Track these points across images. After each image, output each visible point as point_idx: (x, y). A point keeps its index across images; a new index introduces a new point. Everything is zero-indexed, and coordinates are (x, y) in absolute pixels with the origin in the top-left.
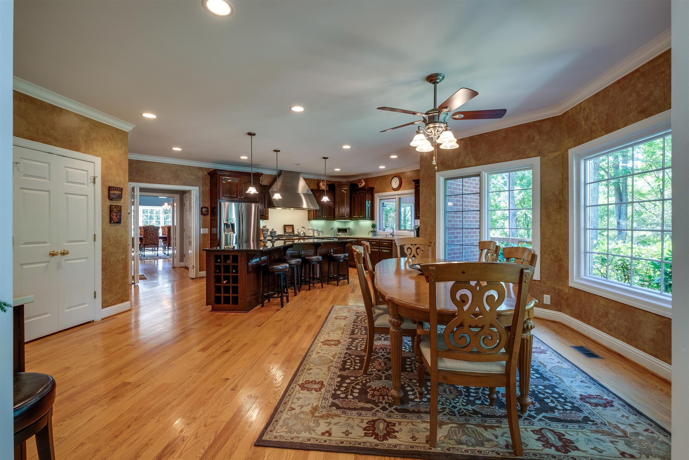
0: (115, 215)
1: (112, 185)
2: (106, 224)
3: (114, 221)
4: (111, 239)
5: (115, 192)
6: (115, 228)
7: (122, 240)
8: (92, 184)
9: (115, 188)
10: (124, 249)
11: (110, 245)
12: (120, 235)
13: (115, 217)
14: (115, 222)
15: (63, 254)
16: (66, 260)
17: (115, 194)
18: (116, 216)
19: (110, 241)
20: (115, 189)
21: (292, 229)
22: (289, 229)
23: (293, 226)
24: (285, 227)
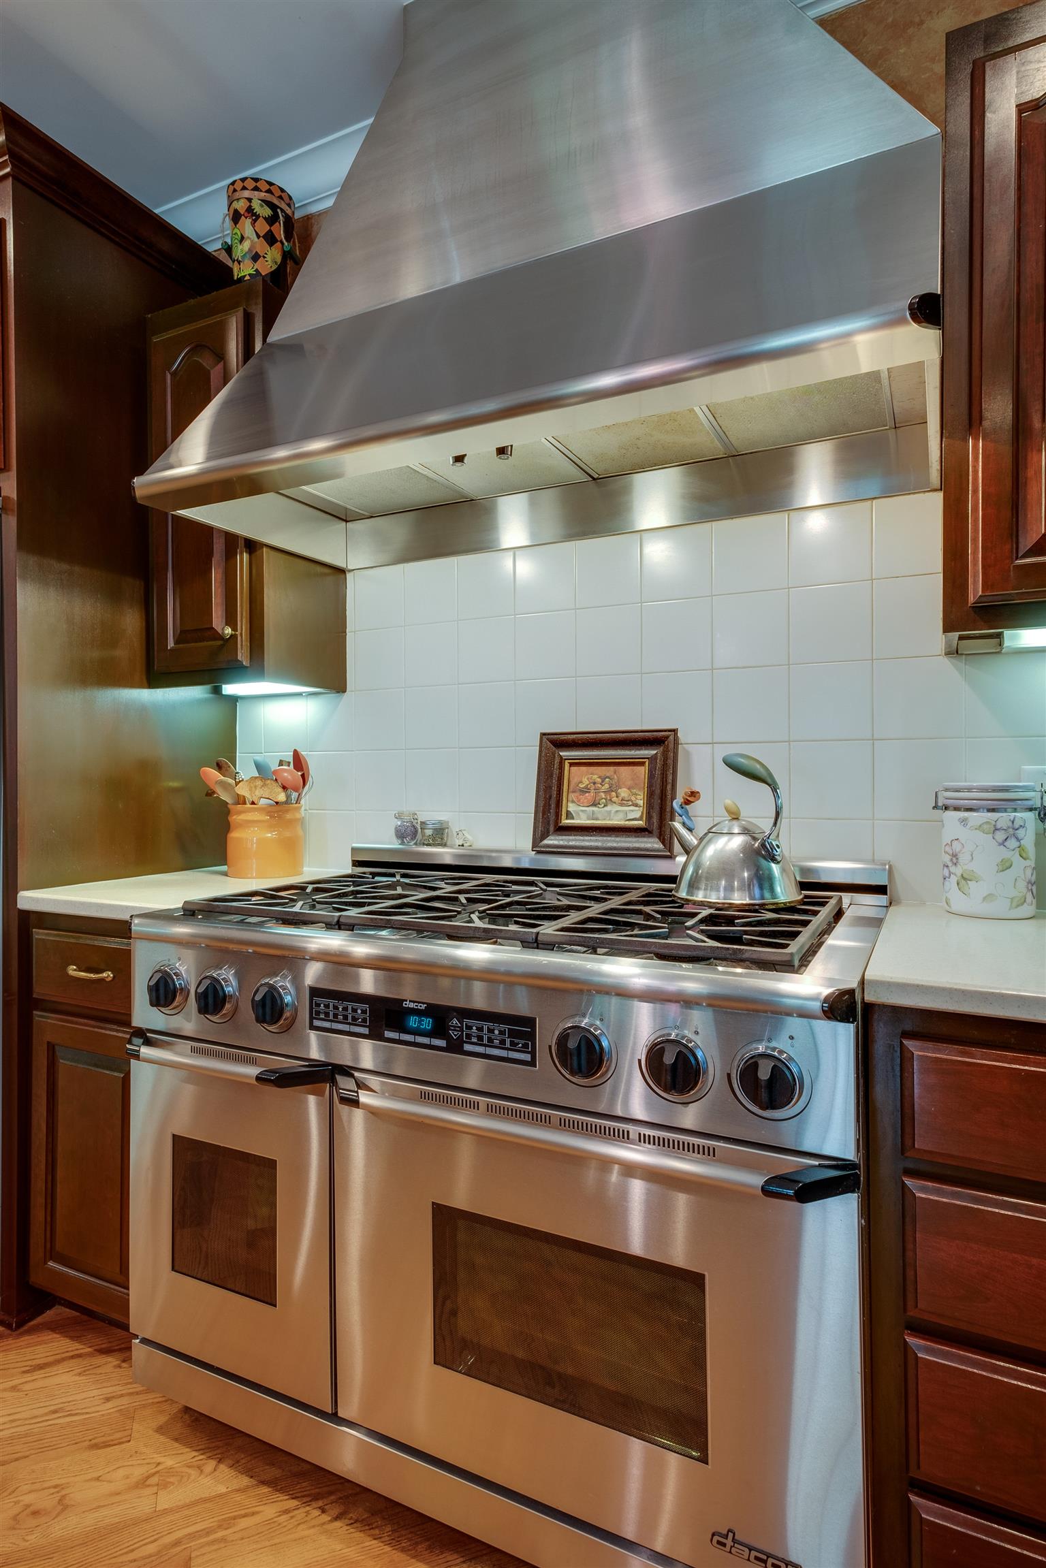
21: (650, 795)
22: (610, 790)
23: (671, 746)
24: (561, 757)
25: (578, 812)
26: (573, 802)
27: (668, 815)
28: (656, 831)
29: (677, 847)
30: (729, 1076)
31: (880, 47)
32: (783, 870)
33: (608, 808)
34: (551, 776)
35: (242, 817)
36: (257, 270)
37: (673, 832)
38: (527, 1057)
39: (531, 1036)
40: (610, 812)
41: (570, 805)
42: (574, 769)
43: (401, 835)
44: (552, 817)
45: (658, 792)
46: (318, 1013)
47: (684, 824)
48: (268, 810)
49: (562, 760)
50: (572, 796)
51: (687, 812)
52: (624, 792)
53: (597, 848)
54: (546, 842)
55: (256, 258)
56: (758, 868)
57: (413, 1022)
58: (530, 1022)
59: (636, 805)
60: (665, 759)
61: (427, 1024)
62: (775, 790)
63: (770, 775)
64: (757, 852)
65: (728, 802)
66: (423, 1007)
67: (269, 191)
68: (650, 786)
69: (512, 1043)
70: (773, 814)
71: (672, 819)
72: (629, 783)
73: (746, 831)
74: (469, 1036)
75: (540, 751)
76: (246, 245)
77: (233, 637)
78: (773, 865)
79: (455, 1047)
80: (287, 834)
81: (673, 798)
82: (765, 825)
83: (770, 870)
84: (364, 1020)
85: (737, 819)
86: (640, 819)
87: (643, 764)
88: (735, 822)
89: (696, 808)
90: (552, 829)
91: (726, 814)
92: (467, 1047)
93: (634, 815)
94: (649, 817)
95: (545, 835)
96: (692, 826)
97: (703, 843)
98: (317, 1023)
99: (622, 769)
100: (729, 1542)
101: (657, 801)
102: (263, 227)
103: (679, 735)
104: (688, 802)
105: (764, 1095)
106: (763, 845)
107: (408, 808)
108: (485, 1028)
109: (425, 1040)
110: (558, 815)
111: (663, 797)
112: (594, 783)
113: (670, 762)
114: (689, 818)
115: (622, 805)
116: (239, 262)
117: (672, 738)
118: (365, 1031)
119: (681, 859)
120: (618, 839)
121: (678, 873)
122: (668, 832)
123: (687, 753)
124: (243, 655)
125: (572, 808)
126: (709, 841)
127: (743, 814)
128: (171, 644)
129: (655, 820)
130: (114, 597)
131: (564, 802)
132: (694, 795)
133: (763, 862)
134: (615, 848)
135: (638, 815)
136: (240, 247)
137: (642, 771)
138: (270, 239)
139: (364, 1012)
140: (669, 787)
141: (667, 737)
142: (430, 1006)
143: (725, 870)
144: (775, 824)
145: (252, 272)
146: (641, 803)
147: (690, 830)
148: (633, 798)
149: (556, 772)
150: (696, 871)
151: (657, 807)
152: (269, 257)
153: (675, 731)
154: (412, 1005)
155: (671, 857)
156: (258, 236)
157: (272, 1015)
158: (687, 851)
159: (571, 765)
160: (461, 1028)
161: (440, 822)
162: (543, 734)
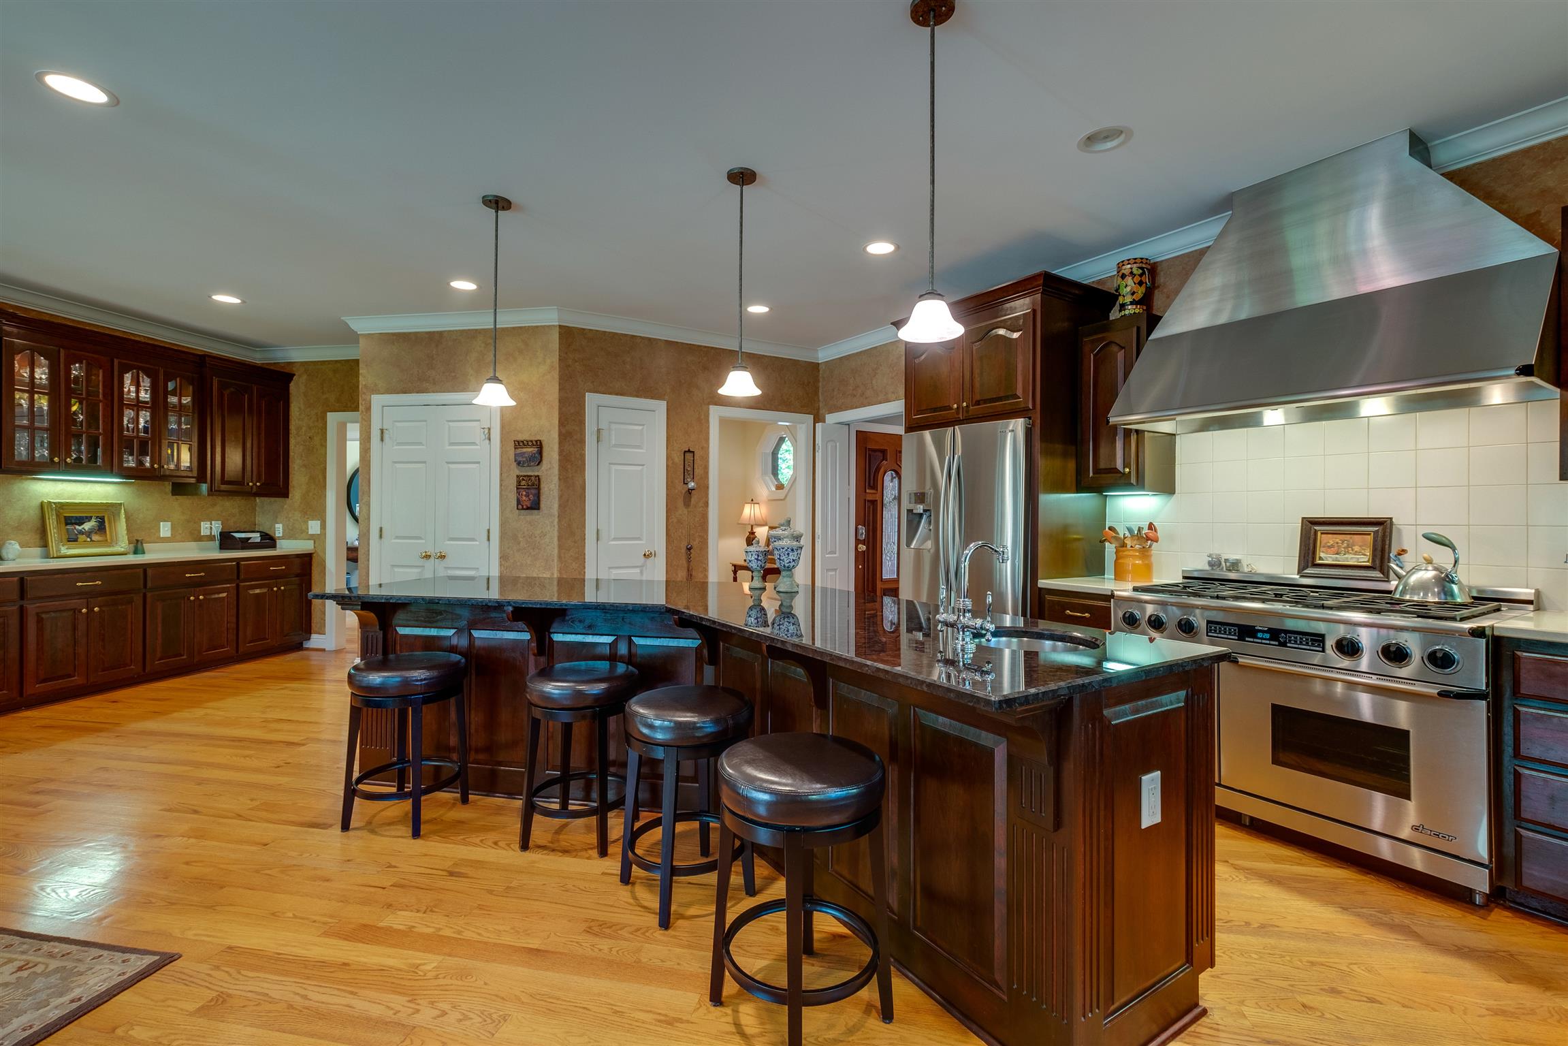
0: (524, 493)
1: (520, 437)
2: (512, 511)
3: (523, 506)
4: (521, 539)
5: (525, 450)
6: (529, 518)
7: (543, 541)
8: (487, 441)
9: (523, 442)
10: (547, 561)
11: (518, 550)
12: (538, 532)
13: (524, 498)
14: (525, 507)
15: (442, 557)
16: (445, 568)
17: (524, 453)
18: (525, 496)
19: (519, 543)
20: (521, 444)
21: (1374, 550)
22: (1348, 546)
23: (1389, 526)
24: (1315, 530)
25: (1325, 557)
26: (1323, 552)
27: (1386, 561)
28: (1378, 568)
29: (1392, 574)
30: (1422, 658)
31: (1534, 171)
32: (1460, 589)
33: (1346, 556)
34: (1309, 539)
35: (1126, 553)
36: (1134, 299)
37: (1389, 567)
38: (1321, 649)
39: (1323, 641)
40: (1347, 558)
41: (1321, 553)
42: (1323, 535)
43: (1210, 564)
44: (1310, 559)
45: (1379, 548)
46: (1211, 630)
47: (1397, 565)
48: (1139, 551)
49: (1316, 532)
50: (1322, 549)
51: (1399, 559)
52: (1356, 548)
53: (1340, 575)
54: (1306, 571)
55: (1133, 294)
56: (1444, 587)
57: (1260, 635)
58: (1323, 636)
59: (1365, 555)
60: (1384, 532)
61: (1268, 636)
62: (1454, 549)
63: (1452, 543)
64: (1444, 579)
65: (1425, 555)
66: (1266, 629)
67: (1142, 262)
68: (1374, 545)
69: (1312, 644)
70: (1453, 562)
71: (1389, 562)
72: (1360, 544)
73: (1436, 569)
74: (1290, 641)
75: (1302, 526)
76: (1128, 289)
77: (1130, 472)
78: (1453, 585)
79: (1284, 644)
80: (1147, 562)
81: (1390, 552)
82: (1449, 567)
83: (1452, 588)
84: (1235, 633)
85: (1431, 563)
86: (1368, 562)
87: (1370, 534)
88: (1430, 565)
89: (1405, 557)
90: (1310, 565)
91: (1424, 561)
92: (1288, 645)
93: (1364, 559)
94: (1374, 561)
95: (1306, 567)
96: (1401, 565)
97: (1409, 574)
98: (1209, 634)
99: (1355, 536)
100: (1421, 828)
101: (1379, 553)
102: (1137, 279)
103: (1393, 520)
104: (1400, 554)
105: (1439, 662)
106: (1447, 576)
107: (1216, 551)
108: (1298, 638)
109: (1268, 642)
110: (1314, 558)
111: (1383, 551)
112: (1337, 543)
113: (1388, 534)
114: (1401, 562)
115: (1355, 555)
116: (1124, 296)
117: (1389, 522)
118: (1236, 638)
119: (1394, 583)
120: (1353, 571)
121: (1393, 589)
122: (1386, 568)
123: (1399, 531)
124: (1133, 480)
125: (1322, 555)
126: (1414, 573)
127: (1434, 562)
128: (1091, 475)
129: (1378, 562)
130: (1065, 455)
131: (1318, 551)
132: (1404, 551)
133: (1447, 584)
134: (1351, 576)
135: (1366, 560)
136: (1125, 290)
137: (1370, 539)
138: (1140, 283)
139: (1235, 630)
140: (1387, 546)
141: (1386, 522)
142: (1269, 629)
143: (1423, 586)
144: (1454, 566)
145: (1131, 300)
146: (1368, 554)
147: (1401, 568)
148: (1363, 551)
149: (1312, 537)
150: (1405, 587)
151: (1379, 557)
152: (1139, 292)
153: (1391, 519)
154: (1260, 628)
155: (1388, 581)
156: (1135, 284)
157: (1189, 629)
158: (1399, 577)
159: (1322, 533)
160: (1286, 638)
161: (1237, 560)
162: (1303, 518)
